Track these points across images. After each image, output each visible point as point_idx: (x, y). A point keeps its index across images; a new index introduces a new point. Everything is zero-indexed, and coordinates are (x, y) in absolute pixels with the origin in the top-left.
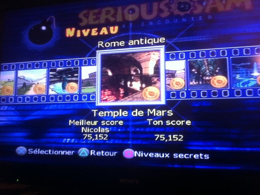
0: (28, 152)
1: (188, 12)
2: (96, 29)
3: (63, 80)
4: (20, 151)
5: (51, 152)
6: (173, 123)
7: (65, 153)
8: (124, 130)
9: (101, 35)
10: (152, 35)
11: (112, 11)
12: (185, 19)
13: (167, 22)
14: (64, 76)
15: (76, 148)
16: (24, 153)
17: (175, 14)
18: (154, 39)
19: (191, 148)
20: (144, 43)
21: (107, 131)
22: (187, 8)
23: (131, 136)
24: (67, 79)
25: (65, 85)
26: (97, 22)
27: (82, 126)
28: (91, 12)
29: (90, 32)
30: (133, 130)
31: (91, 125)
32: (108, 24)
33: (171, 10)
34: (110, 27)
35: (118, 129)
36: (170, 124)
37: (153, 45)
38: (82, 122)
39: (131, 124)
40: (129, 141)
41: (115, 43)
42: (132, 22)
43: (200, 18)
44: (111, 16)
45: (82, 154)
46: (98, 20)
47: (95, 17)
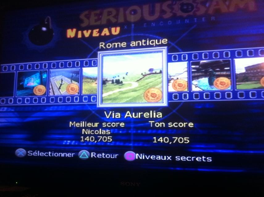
0: (27, 153)
1: (191, 13)
2: (98, 30)
3: (208, 75)
4: (19, 153)
5: (51, 154)
6: (176, 125)
7: (65, 155)
8: (125, 132)
9: (102, 36)
10: (155, 36)
11: (114, 12)
12: (188, 20)
13: (170, 23)
14: (211, 70)
15: (76, 150)
16: (23, 155)
17: (178, 15)
18: (157, 40)
19: (194, 151)
20: (147, 44)
21: (108, 133)
22: (190, 9)
23: (132, 138)
24: (214, 73)
25: (213, 80)
26: (98, 23)
27: (82, 128)
28: (93, 13)
29: (92, 33)
30: (134, 132)
31: (92, 127)
32: (109, 25)
33: (174, 12)
34: (111, 28)
35: (119, 131)
36: (172, 126)
37: (155, 47)
38: (82, 124)
39: (132, 126)
40: (130, 143)
41: (116, 44)
42: (134, 23)
43: (203, 19)
44: (113, 17)
45: (82, 156)
46: (100, 21)
47: (96, 18)
